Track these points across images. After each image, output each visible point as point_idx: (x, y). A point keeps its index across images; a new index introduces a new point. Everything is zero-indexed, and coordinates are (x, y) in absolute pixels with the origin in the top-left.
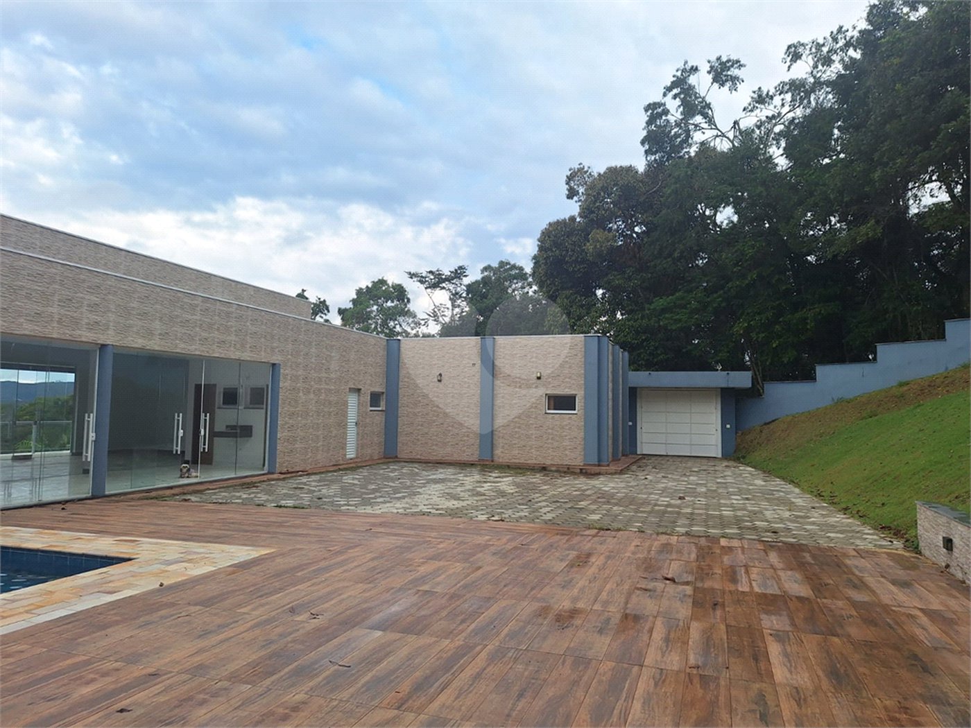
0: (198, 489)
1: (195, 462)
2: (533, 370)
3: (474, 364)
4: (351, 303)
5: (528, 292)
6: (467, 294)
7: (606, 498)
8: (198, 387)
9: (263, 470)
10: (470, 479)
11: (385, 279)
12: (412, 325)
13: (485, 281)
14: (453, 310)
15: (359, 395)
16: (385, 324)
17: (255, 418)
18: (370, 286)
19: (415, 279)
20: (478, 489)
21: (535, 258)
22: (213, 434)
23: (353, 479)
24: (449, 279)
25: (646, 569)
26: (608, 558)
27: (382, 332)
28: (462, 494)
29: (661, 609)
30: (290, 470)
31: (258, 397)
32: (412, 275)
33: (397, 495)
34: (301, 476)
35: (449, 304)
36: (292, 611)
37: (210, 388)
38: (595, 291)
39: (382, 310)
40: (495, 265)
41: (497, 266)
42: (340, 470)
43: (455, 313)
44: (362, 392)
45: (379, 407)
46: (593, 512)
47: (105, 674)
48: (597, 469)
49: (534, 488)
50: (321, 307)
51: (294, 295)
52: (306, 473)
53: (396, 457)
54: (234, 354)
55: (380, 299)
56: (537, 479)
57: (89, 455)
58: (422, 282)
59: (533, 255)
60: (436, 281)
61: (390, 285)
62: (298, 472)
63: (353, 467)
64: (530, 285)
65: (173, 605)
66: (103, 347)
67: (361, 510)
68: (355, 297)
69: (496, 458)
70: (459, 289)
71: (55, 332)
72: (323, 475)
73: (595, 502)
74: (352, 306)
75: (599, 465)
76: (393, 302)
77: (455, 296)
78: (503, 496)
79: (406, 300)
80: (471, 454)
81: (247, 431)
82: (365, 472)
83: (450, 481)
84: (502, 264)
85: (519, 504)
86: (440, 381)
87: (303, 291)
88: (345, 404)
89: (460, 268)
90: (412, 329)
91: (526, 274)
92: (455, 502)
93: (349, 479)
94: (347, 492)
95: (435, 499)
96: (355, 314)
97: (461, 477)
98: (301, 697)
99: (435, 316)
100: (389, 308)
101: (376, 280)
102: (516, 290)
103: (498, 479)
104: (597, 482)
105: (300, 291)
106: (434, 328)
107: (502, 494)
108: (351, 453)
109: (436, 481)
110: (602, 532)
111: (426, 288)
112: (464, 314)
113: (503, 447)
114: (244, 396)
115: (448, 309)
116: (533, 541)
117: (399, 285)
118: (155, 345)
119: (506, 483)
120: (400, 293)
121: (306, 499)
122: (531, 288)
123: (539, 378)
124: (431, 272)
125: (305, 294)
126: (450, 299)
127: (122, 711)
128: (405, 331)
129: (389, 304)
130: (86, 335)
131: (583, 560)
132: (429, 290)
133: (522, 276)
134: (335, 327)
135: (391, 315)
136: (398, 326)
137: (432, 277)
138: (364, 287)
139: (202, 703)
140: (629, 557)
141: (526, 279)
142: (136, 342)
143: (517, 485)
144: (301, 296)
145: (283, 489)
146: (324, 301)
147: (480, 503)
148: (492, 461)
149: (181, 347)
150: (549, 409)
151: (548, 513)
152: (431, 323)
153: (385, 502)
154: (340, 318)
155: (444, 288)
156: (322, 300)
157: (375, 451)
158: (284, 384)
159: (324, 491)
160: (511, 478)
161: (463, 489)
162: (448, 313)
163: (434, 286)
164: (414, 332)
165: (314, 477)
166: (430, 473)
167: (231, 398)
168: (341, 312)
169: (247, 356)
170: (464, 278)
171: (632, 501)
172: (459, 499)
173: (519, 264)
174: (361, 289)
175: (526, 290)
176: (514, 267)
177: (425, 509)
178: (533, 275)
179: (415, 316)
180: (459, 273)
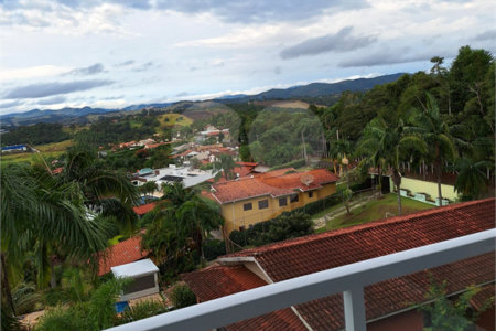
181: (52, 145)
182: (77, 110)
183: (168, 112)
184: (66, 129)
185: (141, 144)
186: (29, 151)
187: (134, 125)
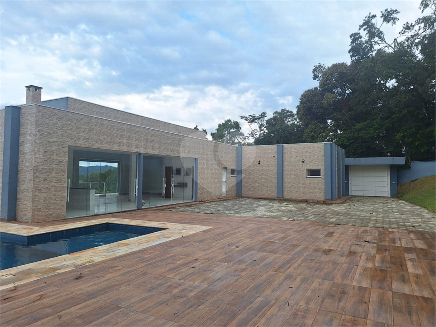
2: (301, 158)
3: (274, 157)
4: (216, 130)
5: (295, 123)
6: (267, 125)
7: (338, 213)
9: (193, 200)
10: (276, 205)
11: (230, 119)
12: (242, 139)
13: (274, 118)
14: (260, 132)
15: (226, 170)
16: (231, 139)
18: (224, 123)
19: (243, 119)
20: (280, 209)
21: (298, 107)
23: (228, 204)
24: (258, 118)
25: (357, 238)
26: (341, 234)
27: (230, 143)
28: (274, 211)
29: (364, 251)
30: (202, 200)
32: (242, 117)
33: (248, 210)
34: (207, 202)
35: (258, 129)
38: (327, 121)
39: (229, 133)
40: (279, 111)
41: (280, 111)
42: (221, 200)
43: (261, 133)
44: (228, 169)
45: (234, 175)
46: (332, 218)
48: (331, 202)
49: (304, 209)
51: (193, 128)
52: (208, 202)
53: (242, 196)
55: (229, 128)
56: (304, 205)
58: (246, 120)
59: (297, 105)
60: (253, 119)
61: (233, 122)
62: (206, 201)
63: (226, 199)
64: (296, 119)
66: (139, 154)
68: (218, 128)
69: (284, 197)
70: (263, 122)
72: (215, 202)
73: (332, 215)
74: (217, 132)
75: (332, 200)
76: (234, 129)
77: (261, 126)
78: (291, 212)
79: (239, 128)
80: (274, 195)
81: (185, 185)
82: (231, 202)
83: (267, 205)
84: (283, 110)
85: (299, 215)
86: (259, 164)
87: (197, 126)
88: (221, 174)
89: (264, 113)
90: (243, 141)
91: (294, 114)
92: (272, 214)
93: (226, 204)
94: (227, 208)
95: (263, 212)
96: (218, 135)
97: (271, 204)
99: (252, 135)
100: (232, 132)
101: (226, 120)
102: (289, 121)
103: (287, 205)
104: (332, 207)
105: (195, 126)
106: (252, 140)
107: (291, 211)
108: (224, 194)
109: (261, 206)
110: (337, 226)
111: (248, 123)
112: (265, 133)
113: (288, 192)
115: (258, 131)
116: (309, 228)
117: (236, 122)
119: (291, 207)
120: (237, 125)
121: (213, 211)
122: (296, 120)
123: (303, 162)
124: (250, 116)
125: (197, 127)
126: (259, 127)
128: (240, 142)
130: (134, 150)
131: (330, 234)
132: (249, 123)
133: (292, 115)
135: (233, 135)
136: (236, 140)
137: (251, 118)
138: (221, 123)
140: (349, 234)
141: (294, 117)
142: (150, 152)
143: (297, 208)
144: (196, 128)
145: (203, 207)
146: (205, 130)
147: (282, 214)
148: (283, 198)
150: (308, 175)
151: (312, 218)
152: (251, 138)
153: (243, 213)
154: (211, 137)
155: (256, 122)
156: (204, 130)
157: (234, 193)
158: (199, 166)
159: (219, 208)
160: (293, 205)
161: (273, 209)
162: (258, 133)
163: (252, 122)
164: (243, 142)
165: (212, 203)
166: (258, 202)
167: (178, 172)
168: (212, 134)
170: (265, 118)
171: (349, 214)
172: (273, 212)
173: (291, 110)
174: (220, 124)
175: (294, 122)
176: (288, 111)
177: (261, 216)
178: (297, 114)
179: (244, 135)
180: (263, 115)
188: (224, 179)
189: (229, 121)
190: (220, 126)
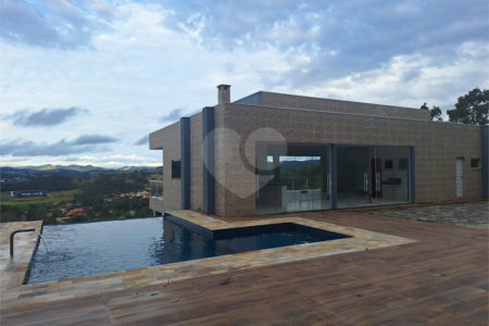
0: (377, 209)
1: (374, 196)
4: (455, 106)
8: (373, 161)
9: (408, 201)
11: (478, 88)
15: (463, 161)
16: (479, 116)
17: (402, 175)
18: (468, 94)
22: (382, 183)
23: (462, 209)
27: (477, 122)
30: (423, 202)
31: (403, 164)
34: (429, 205)
36: (432, 271)
37: (379, 160)
39: (476, 108)
42: (453, 203)
44: (465, 159)
45: (478, 167)
47: (351, 280)
50: (436, 111)
51: (419, 108)
52: (432, 204)
54: (390, 143)
55: (476, 101)
57: (330, 192)
61: (482, 92)
62: (428, 203)
63: (461, 202)
65: (373, 258)
66: (332, 145)
67: (468, 226)
68: (458, 102)
71: (314, 140)
72: (443, 206)
74: (456, 108)
76: (484, 102)
81: (398, 182)
82: (470, 206)
88: (455, 166)
93: (459, 209)
94: (459, 216)
96: (459, 112)
98: (439, 310)
100: (482, 106)
101: (472, 90)
105: (423, 105)
108: (459, 194)
114: (396, 164)
118: (353, 142)
121: (434, 217)
125: (426, 105)
127: (359, 295)
129: (482, 103)
130: (326, 141)
134: (446, 123)
135: (483, 110)
138: (463, 95)
139: (391, 301)
142: (346, 141)
144: (424, 107)
145: (420, 211)
146: (438, 108)
149: (365, 142)
153: (484, 223)
154: (448, 116)
156: (436, 107)
157: (477, 193)
158: (417, 157)
159: (444, 215)
165: (437, 207)
167: (389, 165)
168: (449, 112)
169: (396, 143)
174: (462, 97)
181: (63, 192)
182: (82, 167)
183: (154, 173)
184: (75, 181)
185: (139, 195)
186: (44, 195)
187: (128, 181)
188: (459, 173)
189: (477, 90)
190: (460, 99)
